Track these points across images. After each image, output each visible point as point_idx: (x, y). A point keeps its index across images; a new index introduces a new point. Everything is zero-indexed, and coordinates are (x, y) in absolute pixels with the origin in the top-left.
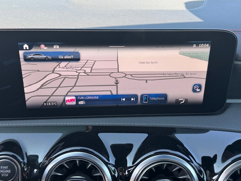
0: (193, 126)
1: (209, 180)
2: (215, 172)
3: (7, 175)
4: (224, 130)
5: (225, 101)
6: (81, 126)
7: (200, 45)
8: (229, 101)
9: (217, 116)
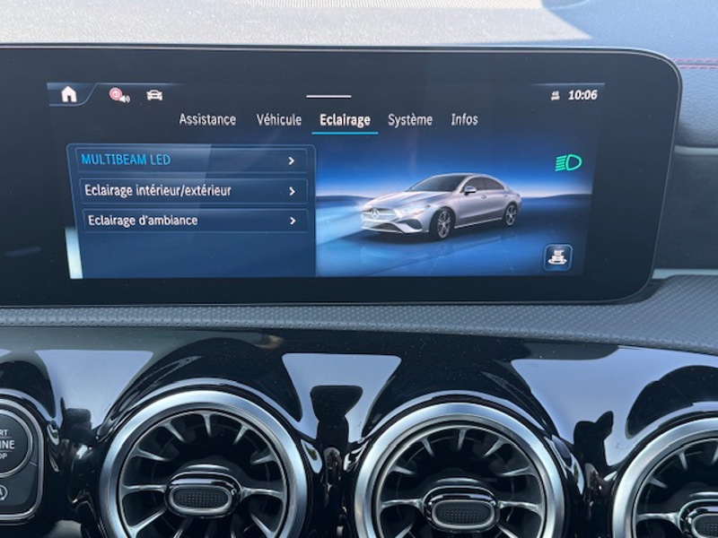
0: (552, 332)
2: (609, 464)
3: (5, 455)
4: (643, 344)
5: (649, 272)
6: (222, 327)
7: (572, 92)
8: (658, 274)
9: (627, 306)
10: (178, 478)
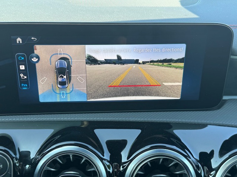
0: (190, 121)
1: (207, 176)
2: (213, 168)
4: (221, 125)
5: (222, 97)
6: (74, 121)
8: (225, 98)
9: (214, 111)
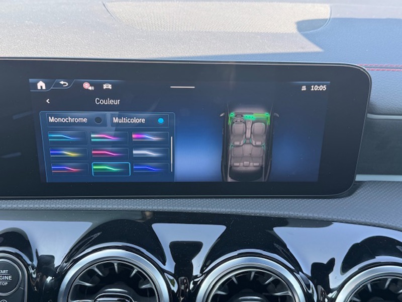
0: (301, 214)
1: (322, 300)
2: (331, 287)
3: (6, 283)
4: (349, 222)
5: (354, 177)
6: (124, 211)
7: (313, 87)
8: (359, 178)
9: (341, 200)
10: (100, 297)
